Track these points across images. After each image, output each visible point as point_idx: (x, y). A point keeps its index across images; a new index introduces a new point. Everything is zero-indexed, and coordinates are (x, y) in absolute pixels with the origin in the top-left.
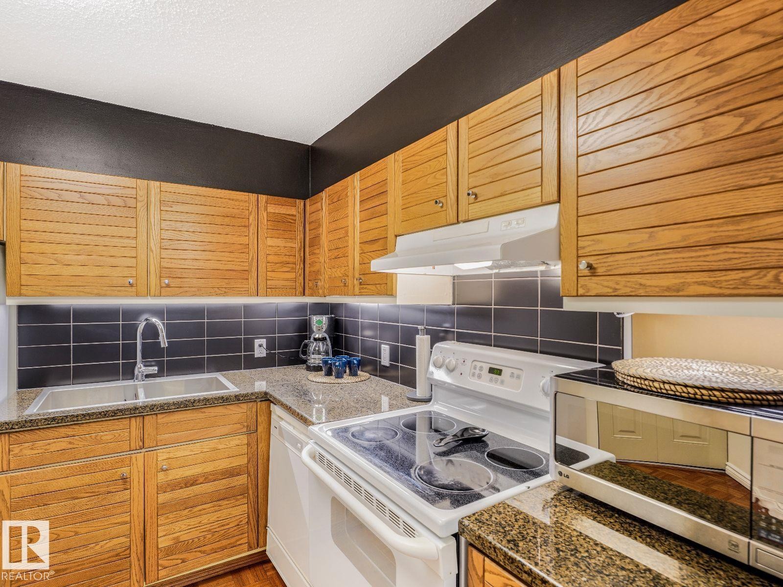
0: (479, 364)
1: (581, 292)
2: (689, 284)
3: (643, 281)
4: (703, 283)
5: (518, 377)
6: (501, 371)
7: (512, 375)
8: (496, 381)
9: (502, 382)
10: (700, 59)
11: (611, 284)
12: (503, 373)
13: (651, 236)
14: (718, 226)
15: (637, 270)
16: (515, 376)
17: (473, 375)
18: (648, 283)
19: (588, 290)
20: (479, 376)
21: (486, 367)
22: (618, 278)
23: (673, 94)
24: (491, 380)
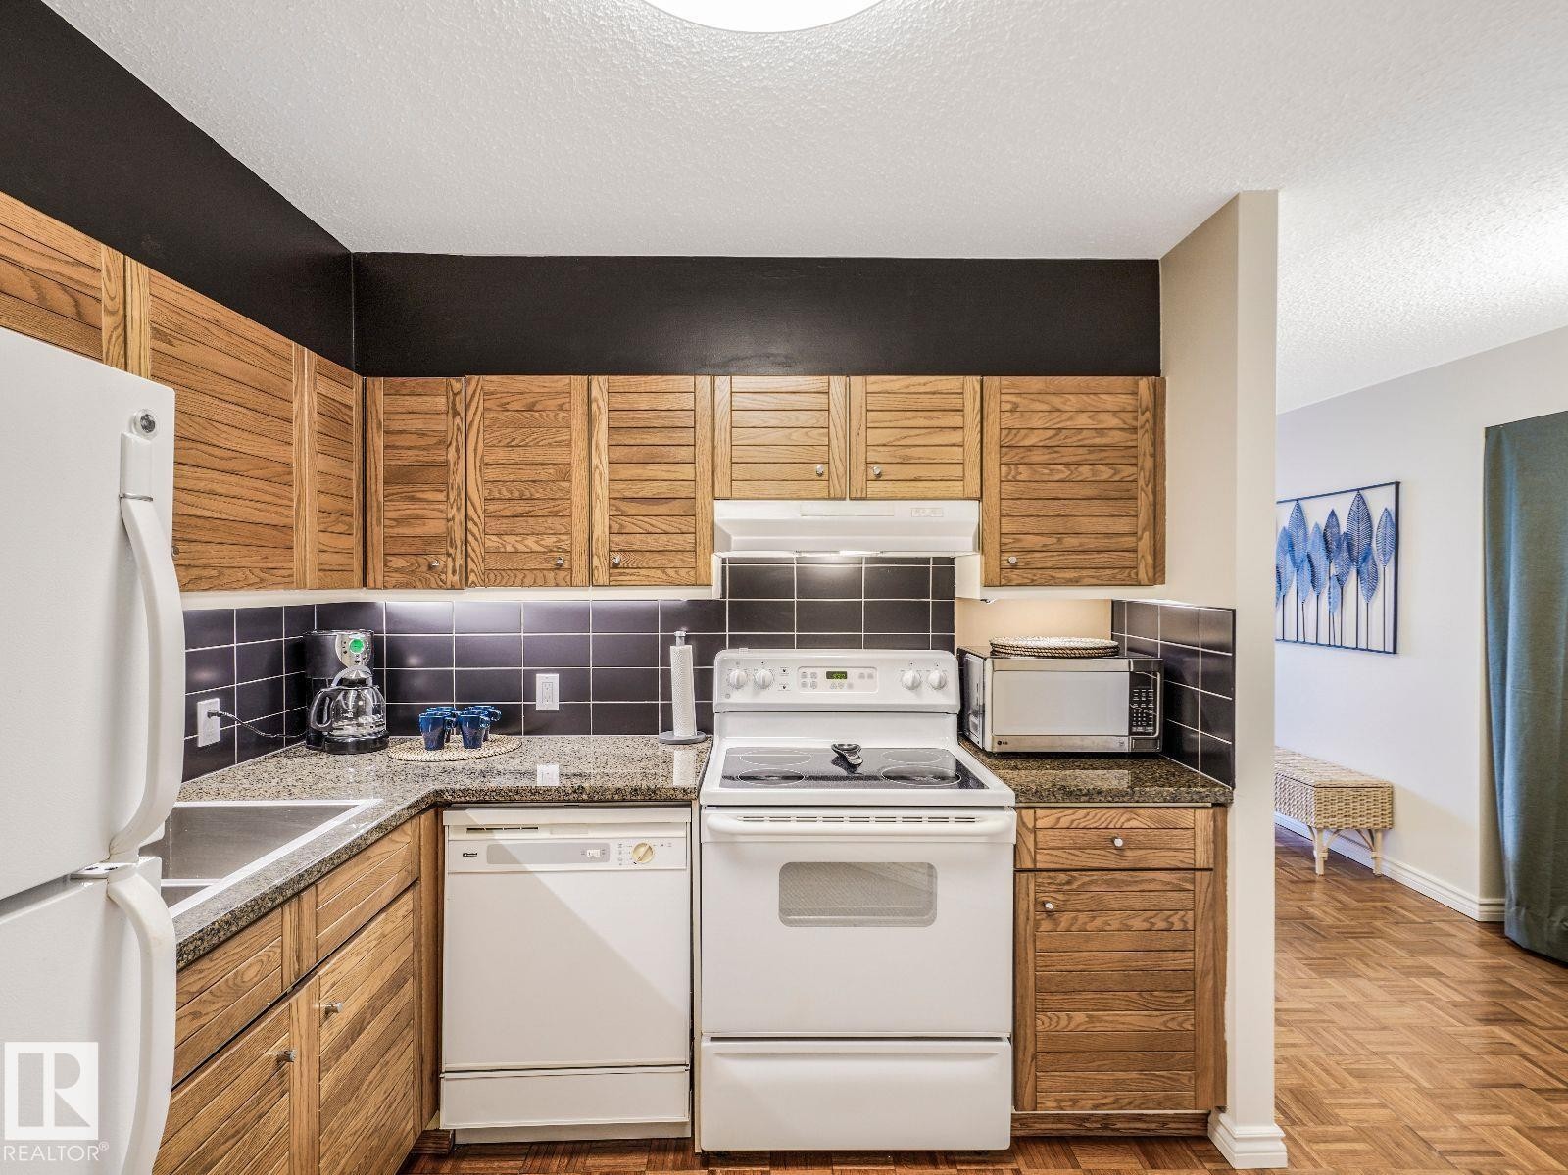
0: (809, 671)
1: (1003, 582)
2: (1084, 577)
3: (1054, 575)
4: (1093, 577)
5: (871, 676)
6: (845, 673)
7: (862, 676)
8: (841, 686)
9: (850, 686)
10: (1090, 422)
11: (1030, 576)
12: (848, 676)
13: (1059, 539)
14: (1100, 538)
15: (1049, 565)
16: (866, 676)
17: (804, 685)
18: (1058, 576)
19: (1010, 581)
20: (814, 686)
21: (822, 673)
22: (1035, 571)
23: (1075, 439)
24: (833, 687)
